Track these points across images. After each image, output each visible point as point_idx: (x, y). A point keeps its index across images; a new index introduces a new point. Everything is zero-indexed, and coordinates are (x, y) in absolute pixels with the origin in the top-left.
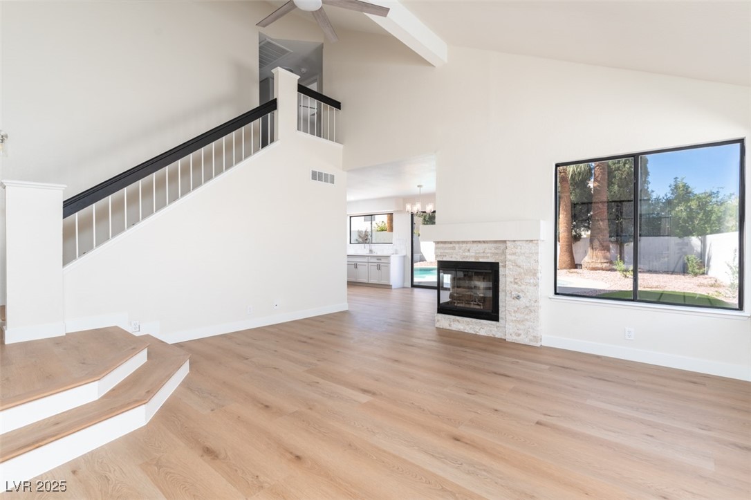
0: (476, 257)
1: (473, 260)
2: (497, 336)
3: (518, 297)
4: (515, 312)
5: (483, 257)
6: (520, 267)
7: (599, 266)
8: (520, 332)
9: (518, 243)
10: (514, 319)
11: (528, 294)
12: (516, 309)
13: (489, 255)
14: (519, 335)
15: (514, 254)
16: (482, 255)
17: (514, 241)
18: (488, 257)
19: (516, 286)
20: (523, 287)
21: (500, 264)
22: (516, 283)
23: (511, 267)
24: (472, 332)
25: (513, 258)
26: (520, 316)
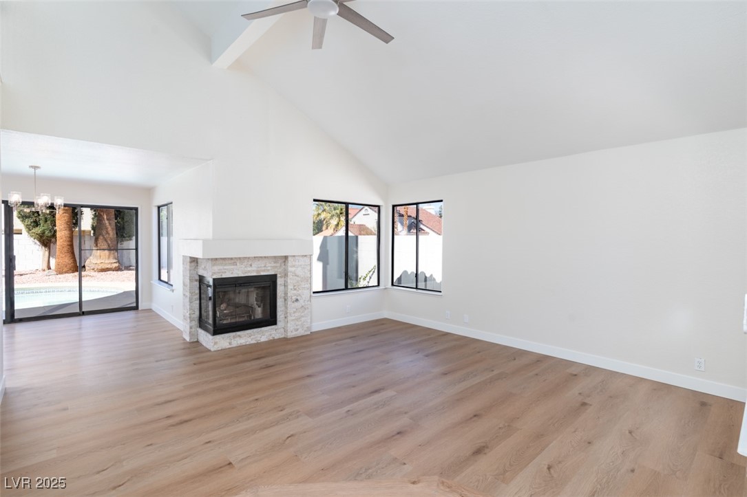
0: (258, 271)
1: (254, 274)
2: (276, 338)
3: (297, 300)
4: (294, 312)
5: (264, 271)
6: (298, 276)
7: (109, 266)
8: (298, 327)
9: (297, 258)
10: (294, 318)
11: (303, 296)
12: (295, 310)
13: (269, 268)
14: (297, 330)
15: (294, 266)
16: (263, 269)
17: (294, 256)
18: (268, 270)
19: (295, 292)
20: (300, 291)
21: (278, 275)
22: (295, 289)
23: (291, 277)
24: (254, 342)
25: (293, 269)
26: (297, 314)
